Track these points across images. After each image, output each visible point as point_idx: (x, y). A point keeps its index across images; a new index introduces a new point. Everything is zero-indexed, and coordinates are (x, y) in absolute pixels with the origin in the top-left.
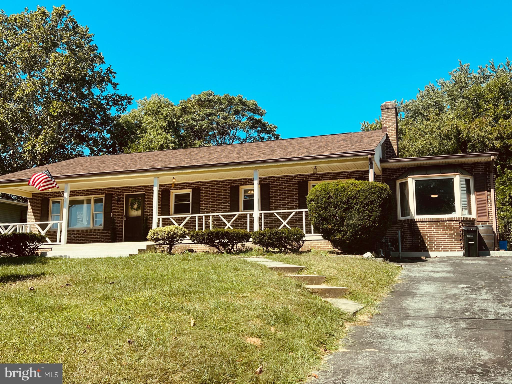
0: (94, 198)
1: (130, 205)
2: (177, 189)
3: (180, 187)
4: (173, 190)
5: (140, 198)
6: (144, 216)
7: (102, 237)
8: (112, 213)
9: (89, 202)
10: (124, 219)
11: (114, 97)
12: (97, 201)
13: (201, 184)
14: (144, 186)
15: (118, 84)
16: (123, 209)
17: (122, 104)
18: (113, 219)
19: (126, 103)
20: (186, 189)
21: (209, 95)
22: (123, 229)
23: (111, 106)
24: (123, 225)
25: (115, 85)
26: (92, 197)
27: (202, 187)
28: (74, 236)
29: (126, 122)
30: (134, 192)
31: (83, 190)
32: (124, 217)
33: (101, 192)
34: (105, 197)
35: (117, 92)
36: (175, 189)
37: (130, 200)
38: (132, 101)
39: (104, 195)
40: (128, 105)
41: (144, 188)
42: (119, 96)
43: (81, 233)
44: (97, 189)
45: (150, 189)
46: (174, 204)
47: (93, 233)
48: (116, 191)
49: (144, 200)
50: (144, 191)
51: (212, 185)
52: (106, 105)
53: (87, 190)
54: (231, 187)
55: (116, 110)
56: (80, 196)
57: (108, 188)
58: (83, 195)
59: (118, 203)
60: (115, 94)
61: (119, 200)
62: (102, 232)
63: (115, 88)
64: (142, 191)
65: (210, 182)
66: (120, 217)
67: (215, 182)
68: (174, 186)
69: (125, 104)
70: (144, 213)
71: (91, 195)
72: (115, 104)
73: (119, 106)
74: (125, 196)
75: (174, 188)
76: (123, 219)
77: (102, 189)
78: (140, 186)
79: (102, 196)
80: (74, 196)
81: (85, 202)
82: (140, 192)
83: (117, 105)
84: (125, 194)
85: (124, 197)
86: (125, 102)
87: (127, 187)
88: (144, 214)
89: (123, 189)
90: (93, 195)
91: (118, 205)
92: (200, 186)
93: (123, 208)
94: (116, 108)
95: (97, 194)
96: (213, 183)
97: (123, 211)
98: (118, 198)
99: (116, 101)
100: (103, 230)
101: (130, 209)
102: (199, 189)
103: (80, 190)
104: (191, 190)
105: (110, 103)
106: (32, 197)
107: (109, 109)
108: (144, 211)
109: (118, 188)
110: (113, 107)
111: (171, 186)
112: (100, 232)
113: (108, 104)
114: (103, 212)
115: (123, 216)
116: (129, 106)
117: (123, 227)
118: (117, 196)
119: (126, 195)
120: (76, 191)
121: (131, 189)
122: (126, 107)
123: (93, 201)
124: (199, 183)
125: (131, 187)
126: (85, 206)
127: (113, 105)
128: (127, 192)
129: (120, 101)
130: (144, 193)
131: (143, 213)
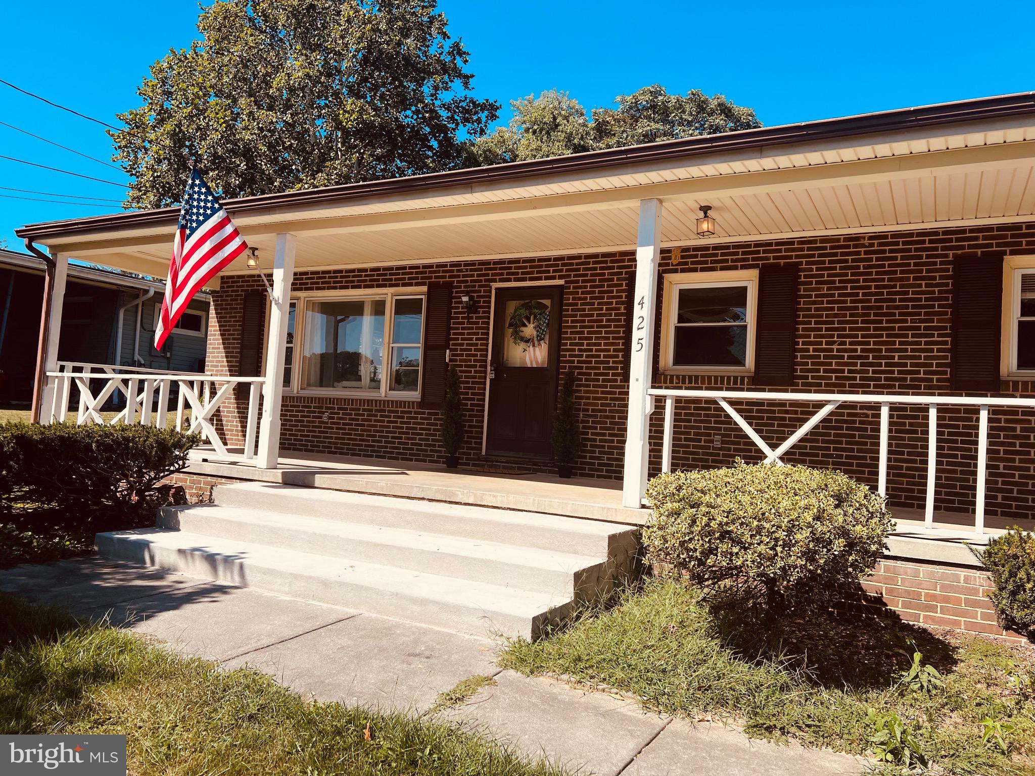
0: (393, 295)
1: (510, 325)
2: (695, 270)
3: (706, 262)
4: (675, 271)
5: (547, 302)
6: (558, 367)
7: (416, 429)
8: (451, 350)
9: (379, 308)
10: (490, 375)
11: (464, 104)
12: (404, 307)
13: (802, 250)
14: (561, 258)
15: (472, 76)
16: (487, 339)
17: (479, 121)
18: (454, 372)
19: (487, 117)
20: (735, 268)
21: (655, 94)
22: (483, 406)
23: (457, 124)
24: (484, 394)
25: (466, 79)
26: (389, 295)
27: (807, 263)
28: (330, 418)
29: (485, 152)
30: (524, 280)
31: (360, 270)
32: (489, 368)
33: (417, 278)
34: (429, 294)
35: (470, 94)
36: (683, 271)
37: (512, 307)
38: (498, 113)
39: (424, 289)
40: (489, 122)
41: (563, 265)
42: (474, 103)
43: (351, 409)
44: (404, 268)
45: (585, 269)
46: (678, 329)
47: (389, 411)
48: (464, 276)
49: (561, 310)
50: (560, 277)
51: (858, 253)
52: (449, 123)
53: (372, 270)
54: (958, 261)
55: (468, 133)
56: (353, 287)
57: (439, 266)
58: (359, 287)
59: (468, 318)
60: (466, 98)
61: (472, 307)
62: (416, 413)
63: (466, 85)
64: (553, 278)
65: (845, 240)
66: (475, 366)
67: (870, 238)
68: (682, 257)
69: (484, 119)
70: (559, 356)
71: (384, 286)
72: (466, 120)
73: (473, 124)
74: (493, 292)
75: (679, 264)
76: (485, 372)
77: (418, 267)
78: (548, 259)
79: (418, 292)
80: (335, 288)
81: (367, 309)
82: (547, 278)
83: (469, 122)
84: (495, 285)
85: (490, 297)
86: (483, 116)
87: (501, 262)
88: (559, 362)
89: (486, 269)
90: (391, 286)
91: (469, 323)
92: (797, 257)
93: (488, 334)
94: (467, 127)
95: (404, 285)
96: (863, 246)
97: (487, 345)
98: (471, 298)
99: (466, 113)
100: (422, 404)
101: (509, 341)
102: (794, 268)
103: (353, 271)
104: (754, 274)
105: (456, 117)
106: (222, 287)
107: (454, 129)
108: (559, 350)
109: (472, 263)
110: (461, 126)
111: (670, 258)
112: (410, 412)
113: (452, 119)
114: (420, 345)
115: (486, 361)
116: (492, 125)
117: (484, 400)
118: (467, 293)
119: (496, 289)
120: (340, 271)
121: (516, 268)
122: (486, 126)
123: (389, 308)
124: (792, 243)
125: (517, 261)
126: (367, 320)
127: (462, 123)
128: (501, 280)
129: (474, 114)
130: (561, 282)
131: (555, 353)
